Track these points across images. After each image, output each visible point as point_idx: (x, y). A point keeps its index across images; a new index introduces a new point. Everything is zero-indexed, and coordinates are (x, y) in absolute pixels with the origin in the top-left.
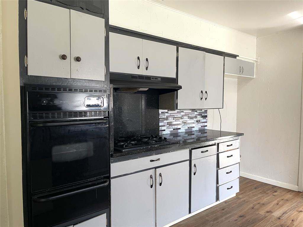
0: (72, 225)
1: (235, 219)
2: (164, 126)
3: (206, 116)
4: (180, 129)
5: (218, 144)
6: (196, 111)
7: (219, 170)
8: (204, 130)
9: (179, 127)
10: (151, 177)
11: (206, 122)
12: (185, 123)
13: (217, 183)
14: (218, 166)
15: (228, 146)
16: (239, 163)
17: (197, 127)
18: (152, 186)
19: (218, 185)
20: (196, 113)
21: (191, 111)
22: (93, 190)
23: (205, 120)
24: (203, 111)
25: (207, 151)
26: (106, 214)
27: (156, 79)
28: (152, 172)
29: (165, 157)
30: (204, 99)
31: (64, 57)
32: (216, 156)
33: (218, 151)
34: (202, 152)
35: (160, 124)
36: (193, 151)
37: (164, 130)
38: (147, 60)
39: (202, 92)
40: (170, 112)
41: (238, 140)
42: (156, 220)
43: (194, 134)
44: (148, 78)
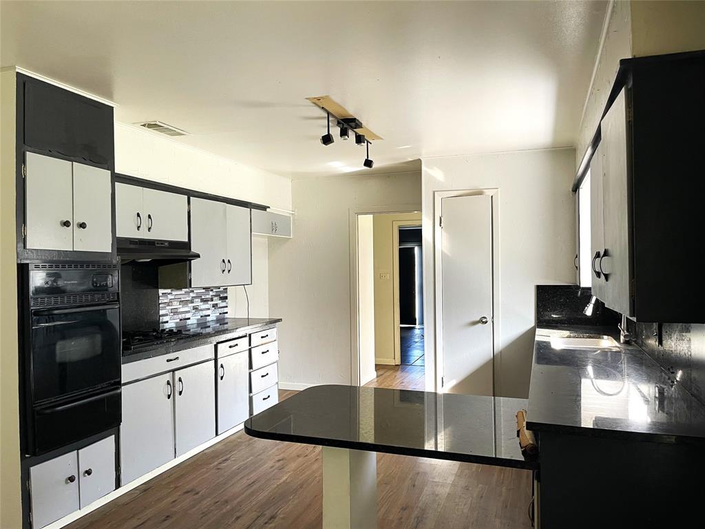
0: (74, 450)
1: (271, 465)
2: (166, 315)
3: (226, 298)
4: (189, 319)
5: (250, 335)
6: (212, 290)
7: (252, 373)
8: (224, 319)
9: (188, 316)
10: (168, 383)
11: (227, 307)
12: (195, 308)
13: (250, 391)
14: (251, 367)
15: (262, 337)
16: (276, 362)
17: (213, 315)
18: (169, 396)
19: (251, 395)
20: (211, 293)
21: (204, 291)
22: (102, 400)
23: (224, 304)
24: (222, 289)
25: (237, 345)
26: (114, 436)
27: (162, 244)
28: (168, 377)
29: (186, 355)
30: (226, 271)
31: (66, 224)
32: (248, 352)
33: (250, 345)
34: (230, 347)
35: (161, 312)
36: (219, 345)
37: (167, 322)
38: (149, 217)
39: (224, 261)
40: (174, 293)
41: (275, 329)
42: (175, 445)
43: (209, 327)
44: (151, 243)
